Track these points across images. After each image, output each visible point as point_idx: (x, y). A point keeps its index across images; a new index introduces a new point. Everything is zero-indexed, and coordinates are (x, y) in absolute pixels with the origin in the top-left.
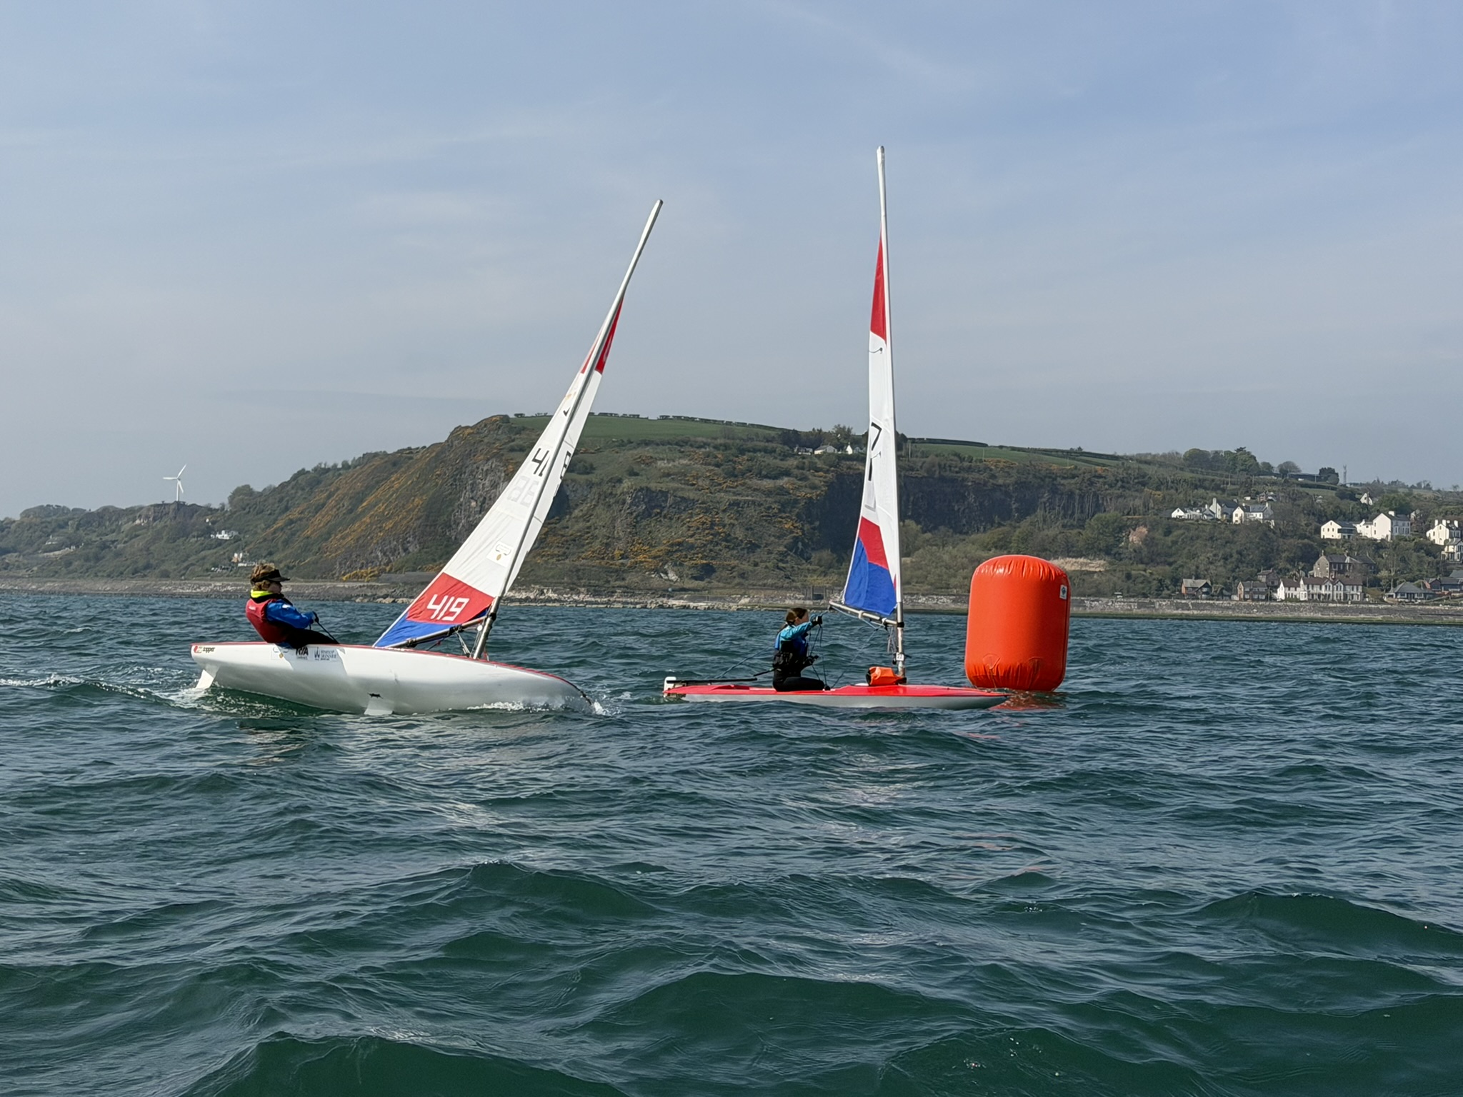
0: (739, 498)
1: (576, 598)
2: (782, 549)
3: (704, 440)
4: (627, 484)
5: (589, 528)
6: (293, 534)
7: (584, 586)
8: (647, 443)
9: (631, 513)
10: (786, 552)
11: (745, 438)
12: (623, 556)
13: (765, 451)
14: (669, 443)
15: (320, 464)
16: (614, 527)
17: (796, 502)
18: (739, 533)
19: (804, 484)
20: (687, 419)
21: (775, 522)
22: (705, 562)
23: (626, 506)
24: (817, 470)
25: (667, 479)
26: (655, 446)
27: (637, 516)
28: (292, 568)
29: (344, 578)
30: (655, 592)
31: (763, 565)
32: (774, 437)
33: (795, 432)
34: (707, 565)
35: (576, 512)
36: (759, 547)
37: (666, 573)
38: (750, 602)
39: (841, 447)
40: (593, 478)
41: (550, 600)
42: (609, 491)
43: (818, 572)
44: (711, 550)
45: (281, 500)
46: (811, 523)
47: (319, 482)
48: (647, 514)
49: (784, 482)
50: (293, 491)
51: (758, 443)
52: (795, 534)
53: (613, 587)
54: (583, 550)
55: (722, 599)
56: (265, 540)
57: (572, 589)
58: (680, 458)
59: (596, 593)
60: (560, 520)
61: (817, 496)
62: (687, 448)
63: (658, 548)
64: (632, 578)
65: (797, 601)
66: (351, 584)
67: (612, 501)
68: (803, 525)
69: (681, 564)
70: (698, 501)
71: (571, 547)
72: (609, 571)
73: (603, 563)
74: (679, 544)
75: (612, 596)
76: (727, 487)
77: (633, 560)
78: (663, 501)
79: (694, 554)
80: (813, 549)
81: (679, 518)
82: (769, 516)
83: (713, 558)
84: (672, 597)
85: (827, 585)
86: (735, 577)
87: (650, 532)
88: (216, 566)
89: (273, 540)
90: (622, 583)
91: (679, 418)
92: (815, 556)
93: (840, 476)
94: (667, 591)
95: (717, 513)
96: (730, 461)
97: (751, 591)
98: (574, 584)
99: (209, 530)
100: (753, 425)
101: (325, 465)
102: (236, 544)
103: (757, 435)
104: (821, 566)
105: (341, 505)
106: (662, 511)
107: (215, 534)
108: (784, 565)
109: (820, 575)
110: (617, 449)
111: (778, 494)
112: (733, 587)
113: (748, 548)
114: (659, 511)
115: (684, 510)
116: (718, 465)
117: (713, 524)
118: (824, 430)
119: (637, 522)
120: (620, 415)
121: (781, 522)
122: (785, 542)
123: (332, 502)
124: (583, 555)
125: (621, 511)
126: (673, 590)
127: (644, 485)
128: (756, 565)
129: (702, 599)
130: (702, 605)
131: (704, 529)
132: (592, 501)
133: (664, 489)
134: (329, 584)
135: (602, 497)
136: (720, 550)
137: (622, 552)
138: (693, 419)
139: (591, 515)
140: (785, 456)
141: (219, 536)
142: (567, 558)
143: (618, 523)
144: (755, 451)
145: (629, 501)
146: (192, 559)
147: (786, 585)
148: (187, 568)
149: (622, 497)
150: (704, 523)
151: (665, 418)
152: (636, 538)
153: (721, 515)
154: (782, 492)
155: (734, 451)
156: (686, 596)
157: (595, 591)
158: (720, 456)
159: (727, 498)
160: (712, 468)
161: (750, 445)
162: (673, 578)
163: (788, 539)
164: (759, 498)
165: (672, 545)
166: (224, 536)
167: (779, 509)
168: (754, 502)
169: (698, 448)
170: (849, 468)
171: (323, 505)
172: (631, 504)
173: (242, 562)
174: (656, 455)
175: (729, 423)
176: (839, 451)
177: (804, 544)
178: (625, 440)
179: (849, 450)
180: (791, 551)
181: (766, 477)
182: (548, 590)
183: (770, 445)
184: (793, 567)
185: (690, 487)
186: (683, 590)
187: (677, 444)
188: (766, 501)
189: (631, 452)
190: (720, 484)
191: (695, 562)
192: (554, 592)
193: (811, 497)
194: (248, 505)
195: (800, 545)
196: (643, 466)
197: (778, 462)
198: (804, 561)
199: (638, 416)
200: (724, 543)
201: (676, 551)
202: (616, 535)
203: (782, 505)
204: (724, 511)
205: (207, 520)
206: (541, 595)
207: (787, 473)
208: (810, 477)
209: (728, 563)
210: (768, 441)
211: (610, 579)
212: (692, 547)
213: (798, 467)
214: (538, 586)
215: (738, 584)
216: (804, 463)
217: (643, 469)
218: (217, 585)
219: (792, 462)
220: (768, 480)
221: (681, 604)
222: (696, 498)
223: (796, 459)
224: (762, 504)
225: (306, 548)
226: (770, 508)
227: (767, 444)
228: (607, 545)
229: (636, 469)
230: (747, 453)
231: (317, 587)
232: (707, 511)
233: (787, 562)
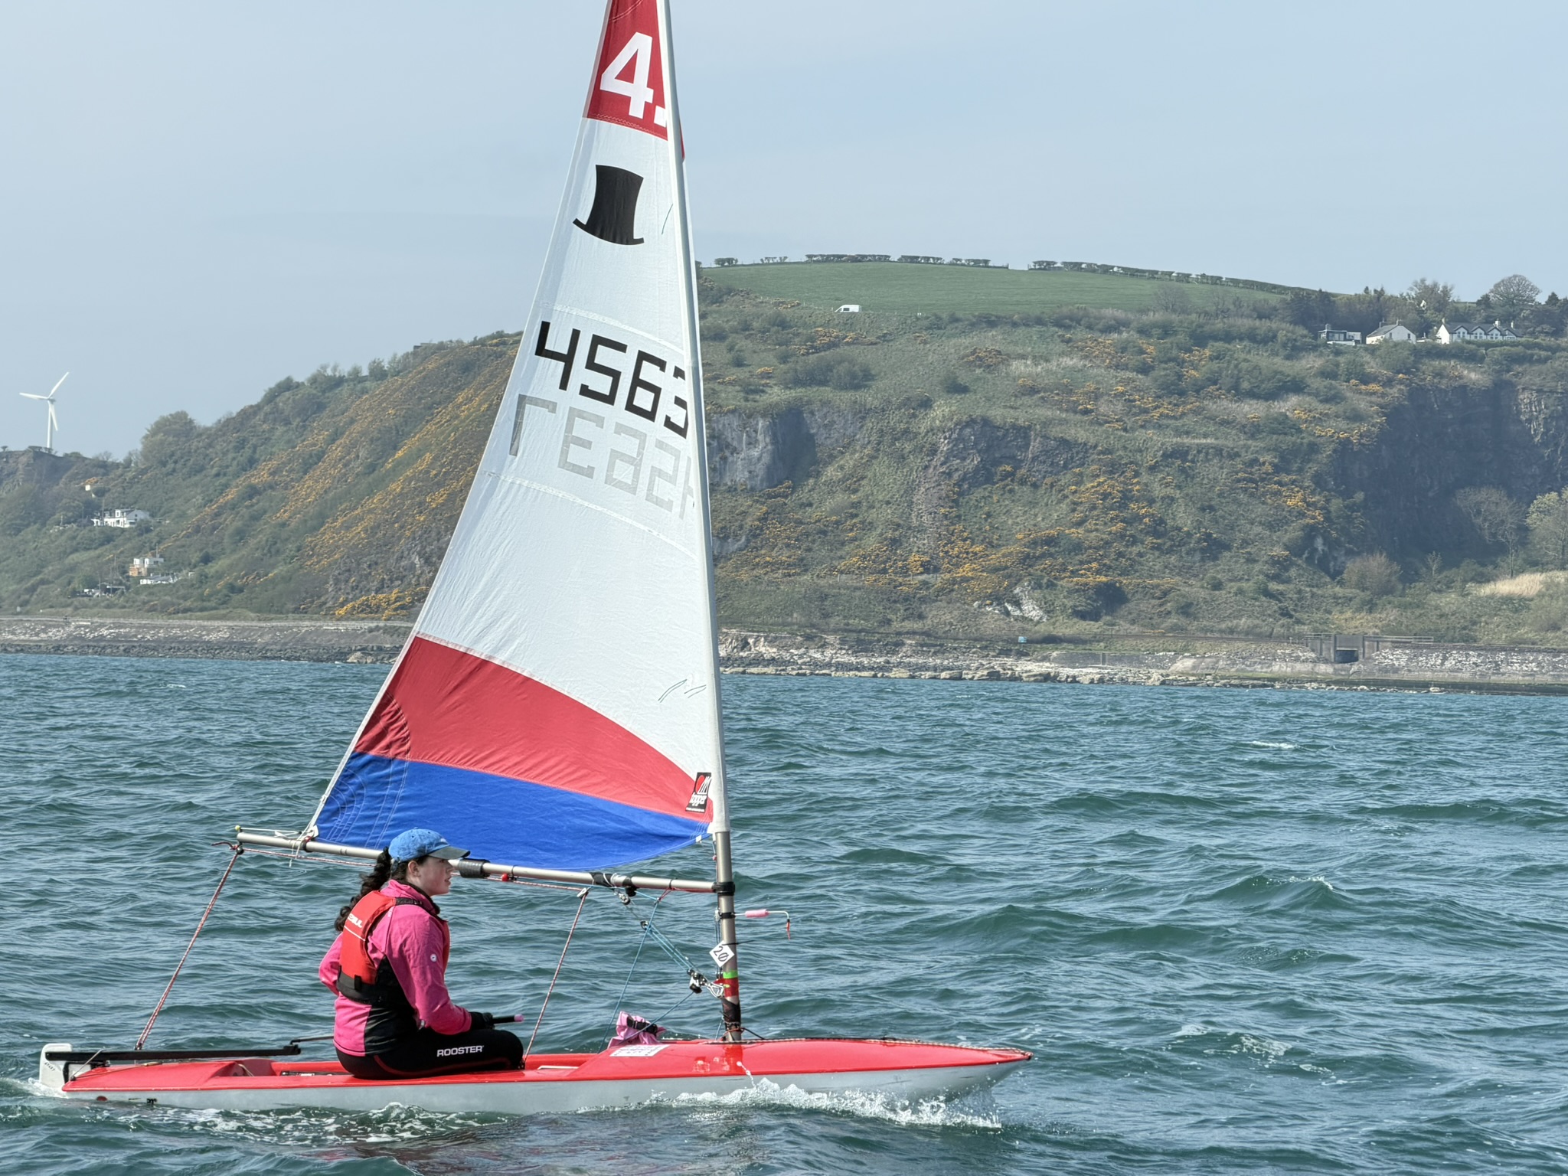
0: (1187, 441)
1: (818, 655)
2: (1278, 551)
3: (1120, 314)
4: (942, 410)
5: (856, 505)
6: (255, 518)
7: (835, 631)
8: (991, 322)
9: (949, 475)
10: (1287, 559)
11: (1212, 309)
12: (927, 567)
13: (1252, 337)
14: (1039, 321)
15: (324, 368)
16: (910, 504)
17: (1314, 448)
18: (1184, 518)
19: (1331, 409)
20: (1092, 269)
21: (1264, 494)
22: (1104, 579)
23: (939, 458)
24: (1366, 379)
25: (1026, 400)
26: (1007, 328)
27: (963, 479)
28: (241, 591)
29: (342, 612)
30: (987, 644)
31: (1234, 586)
32: (1275, 309)
33: (1325, 297)
34: (1109, 586)
35: (831, 472)
36: (1228, 548)
37: (1017, 604)
38: (1194, 667)
39: (1424, 328)
40: (869, 397)
41: (759, 660)
42: (903, 426)
43: (1355, 603)
44: (1120, 555)
45: (241, 444)
46: (1347, 494)
47: (320, 407)
48: (984, 476)
49: (1290, 406)
50: (265, 427)
51: (1239, 321)
52: (1308, 520)
53: (899, 634)
54: (843, 553)
55: (1135, 660)
56: (197, 530)
57: (809, 638)
58: (1062, 354)
59: (861, 646)
60: (794, 489)
61: (1361, 436)
62: (1080, 334)
63: (1004, 550)
64: (940, 616)
65: (1299, 666)
66: (351, 625)
67: (908, 447)
68: (1328, 501)
69: (1051, 585)
70: (1096, 447)
71: (815, 546)
72: (892, 598)
73: (884, 579)
74: (1050, 541)
75: (894, 653)
76: (1161, 415)
77: (948, 576)
78: (1019, 448)
79: (1081, 563)
80: (1350, 553)
81: (1052, 486)
82: (1252, 481)
83: (1124, 573)
84: (1026, 655)
85: (1371, 632)
86: (1169, 613)
87: (989, 515)
88: (92, 585)
89: (214, 528)
90: (917, 625)
91: (1076, 266)
92: (1353, 567)
93: (1417, 393)
94: (1016, 643)
95: (1137, 474)
96: (1170, 360)
97: (1198, 644)
98: (813, 626)
99: (91, 509)
100: (1235, 282)
101: (335, 369)
102: (142, 538)
103: (1238, 303)
104: (1364, 589)
105: (353, 456)
106: (1016, 468)
107: (101, 518)
108: (1281, 587)
109: (1359, 610)
110: (924, 335)
111: (1273, 432)
112: (1163, 635)
113: (1203, 550)
114: (1009, 469)
115: (1065, 467)
116: (1144, 369)
117: (1126, 497)
118: (1389, 292)
119: (961, 494)
120: (947, 260)
121: (1277, 493)
122: (1285, 539)
123: (336, 451)
124: (842, 565)
125: (926, 467)
126: (1029, 641)
127: (978, 412)
128: (1217, 586)
129: (1091, 659)
130: (1088, 673)
131: (1106, 510)
132: (864, 447)
133: (1020, 422)
134: (306, 625)
135: (887, 438)
136: (1140, 555)
137: (926, 558)
138: (1106, 269)
139: (863, 478)
140: (1294, 350)
141: (110, 522)
142: (806, 570)
143: (919, 496)
144: (1228, 337)
145: (944, 447)
146: (49, 571)
147: (1278, 630)
148: (32, 589)
149: (930, 438)
150: (1105, 496)
151: (1046, 267)
152: (959, 527)
153: (1145, 478)
154: (1282, 425)
155: (1181, 338)
156: (1055, 654)
157: (859, 641)
158: (1150, 349)
159: (1158, 441)
160: (1131, 375)
161: (1219, 325)
162: (1034, 613)
163: (1293, 532)
164: (1231, 440)
165: (1034, 543)
166: (118, 520)
167: (1275, 466)
168: (1219, 451)
169: (1102, 331)
170: (1439, 374)
171: (320, 456)
172: (950, 454)
173: (147, 577)
174: (1011, 348)
175: (1185, 278)
176: (1419, 337)
177: (1327, 541)
178: (944, 316)
179: (1444, 336)
180: (1300, 556)
181: (1252, 395)
182: (757, 640)
183: (1262, 326)
184: (1300, 592)
185: (1078, 417)
186: (1052, 640)
187: (1058, 323)
188: (1247, 448)
189: (953, 341)
190: (1146, 411)
191: (1083, 580)
192: (771, 642)
193: (1348, 439)
194: (172, 455)
195: (1319, 543)
196: (978, 371)
197: (1279, 363)
198: (1328, 579)
199: (986, 262)
200: (1149, 539)
201: (1043, 556)
202: (914, 522)
203: (1282, 458)
204: (1153, 469)
205: (88, 488)
206: (742, 649)
207: (1296, 386)
208: (1349, 394)
209: (1155, 581)
210: (1260, 317)
211: (891, 616)
212: (1078, 547)
213: (1324, 374)
214: (734, 631)
215: (1174, 628)
216: (1337, 365)
217: (978, 379)
218: (80, 625)
219: (1310, 363)
220: (1253, 402)
221: (1044, 670)
222: (1092, 441)
223: (1321, 355)
224: (1237, 455)
225: (273, 548)
226: (1254, 462)
227: (1257, 323)
228: (895, 542)
229: (964, 378)
230: (1211, 343)
231: (281, 630)
232: (1113, 469)
233: (1288, 581)
